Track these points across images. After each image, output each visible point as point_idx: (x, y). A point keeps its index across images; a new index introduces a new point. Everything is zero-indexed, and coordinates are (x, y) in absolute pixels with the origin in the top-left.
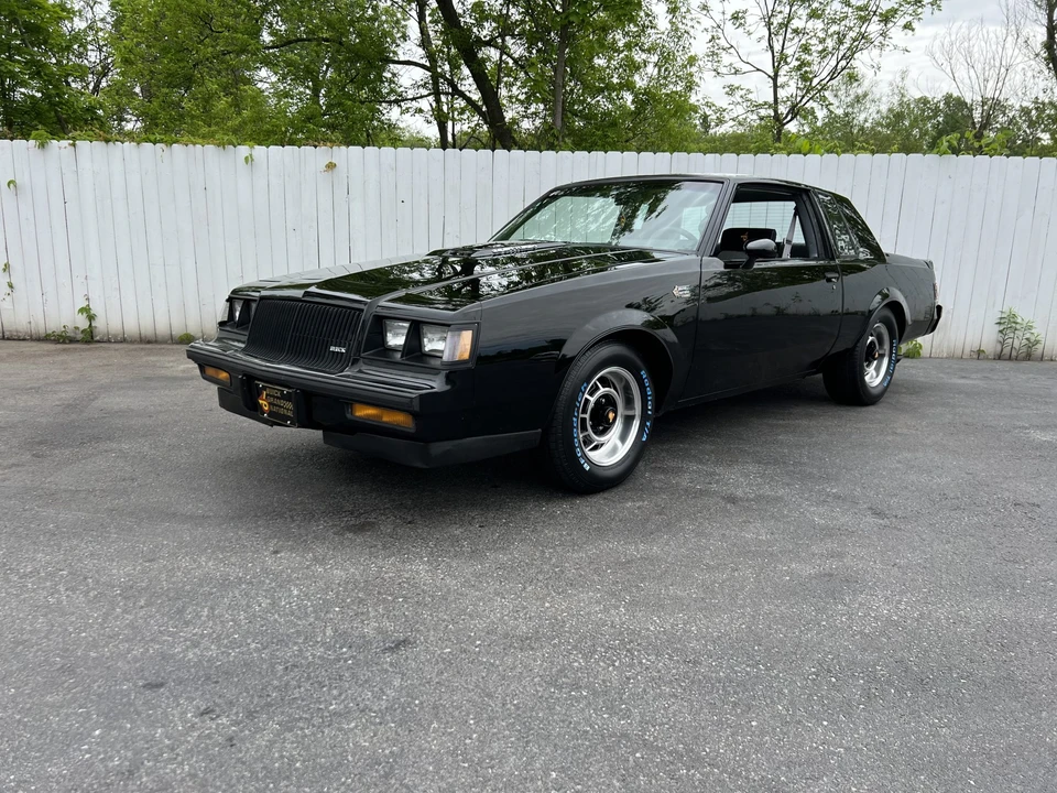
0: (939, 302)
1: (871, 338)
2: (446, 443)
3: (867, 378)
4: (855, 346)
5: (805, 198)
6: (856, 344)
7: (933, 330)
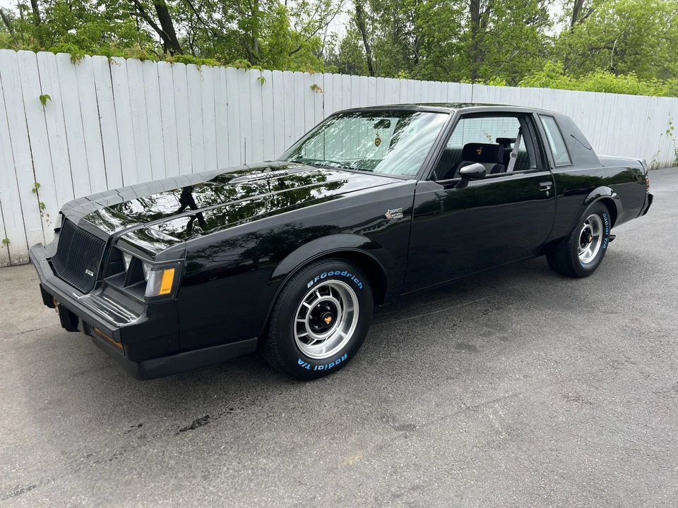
0: (651, 191)
1: (586, 226)
2: (158, 360)
3: (581, 257)
4: (570, 234)
5: (528, 120)
6: (571, 232)
7: (645, 213)
